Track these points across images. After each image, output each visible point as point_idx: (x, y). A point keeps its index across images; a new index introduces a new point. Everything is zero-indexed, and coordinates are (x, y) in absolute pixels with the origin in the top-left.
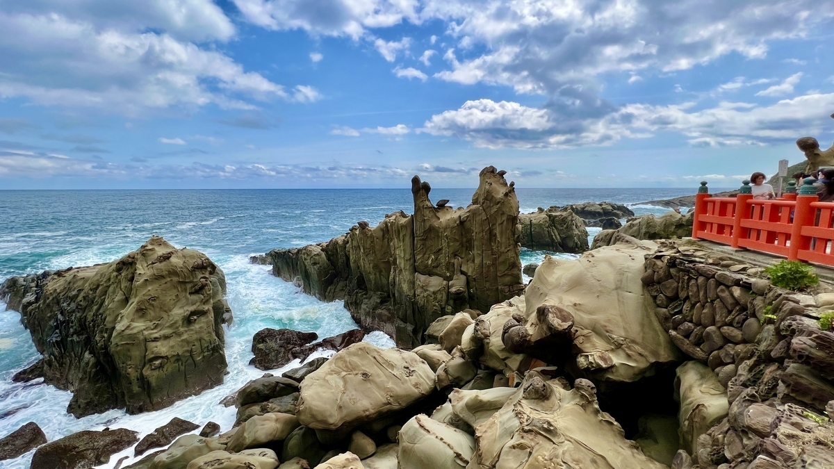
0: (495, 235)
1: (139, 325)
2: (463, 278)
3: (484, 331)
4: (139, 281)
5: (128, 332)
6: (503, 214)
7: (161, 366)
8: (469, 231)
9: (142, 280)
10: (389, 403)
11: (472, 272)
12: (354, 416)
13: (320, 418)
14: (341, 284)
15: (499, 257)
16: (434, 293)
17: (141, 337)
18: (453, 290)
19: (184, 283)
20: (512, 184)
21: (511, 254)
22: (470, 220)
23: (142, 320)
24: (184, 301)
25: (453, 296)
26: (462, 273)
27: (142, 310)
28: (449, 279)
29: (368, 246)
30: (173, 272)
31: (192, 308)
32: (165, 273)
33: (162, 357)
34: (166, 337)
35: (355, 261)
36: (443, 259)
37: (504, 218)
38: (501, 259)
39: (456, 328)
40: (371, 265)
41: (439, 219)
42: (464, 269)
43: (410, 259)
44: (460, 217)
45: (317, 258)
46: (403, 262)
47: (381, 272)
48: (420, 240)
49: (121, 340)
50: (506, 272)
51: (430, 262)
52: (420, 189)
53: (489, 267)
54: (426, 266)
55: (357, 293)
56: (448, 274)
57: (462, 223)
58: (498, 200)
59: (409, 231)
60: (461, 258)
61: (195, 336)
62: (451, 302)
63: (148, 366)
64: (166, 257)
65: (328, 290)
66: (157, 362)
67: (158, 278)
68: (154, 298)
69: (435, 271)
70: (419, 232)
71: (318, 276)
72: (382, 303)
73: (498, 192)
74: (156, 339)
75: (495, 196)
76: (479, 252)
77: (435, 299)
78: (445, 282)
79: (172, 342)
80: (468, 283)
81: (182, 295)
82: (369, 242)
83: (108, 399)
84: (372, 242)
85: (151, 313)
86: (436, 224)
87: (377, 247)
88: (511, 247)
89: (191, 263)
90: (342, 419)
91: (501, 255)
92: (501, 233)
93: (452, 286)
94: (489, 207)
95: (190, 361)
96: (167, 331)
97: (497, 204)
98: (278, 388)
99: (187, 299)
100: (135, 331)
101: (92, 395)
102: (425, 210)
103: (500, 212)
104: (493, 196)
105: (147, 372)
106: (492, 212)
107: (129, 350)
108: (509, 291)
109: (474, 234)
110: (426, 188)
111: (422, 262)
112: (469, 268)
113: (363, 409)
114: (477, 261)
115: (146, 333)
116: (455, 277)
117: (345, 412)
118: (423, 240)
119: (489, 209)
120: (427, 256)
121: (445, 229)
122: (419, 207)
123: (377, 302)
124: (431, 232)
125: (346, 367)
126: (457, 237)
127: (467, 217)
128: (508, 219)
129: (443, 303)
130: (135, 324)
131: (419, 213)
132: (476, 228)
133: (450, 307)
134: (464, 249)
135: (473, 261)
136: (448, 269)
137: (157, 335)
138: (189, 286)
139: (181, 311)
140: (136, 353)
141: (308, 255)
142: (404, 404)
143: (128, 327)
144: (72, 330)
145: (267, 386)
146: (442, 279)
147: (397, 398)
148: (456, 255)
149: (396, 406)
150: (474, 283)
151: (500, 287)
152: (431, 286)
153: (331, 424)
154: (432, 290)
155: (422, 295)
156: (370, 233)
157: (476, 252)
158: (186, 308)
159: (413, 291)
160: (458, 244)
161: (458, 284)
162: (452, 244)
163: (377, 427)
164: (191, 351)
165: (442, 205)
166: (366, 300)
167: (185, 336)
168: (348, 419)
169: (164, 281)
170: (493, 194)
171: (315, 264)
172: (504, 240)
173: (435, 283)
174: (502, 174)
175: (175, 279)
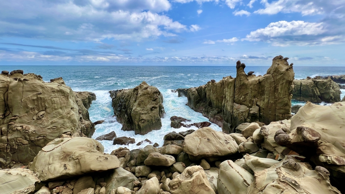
0: (278, 89)
1: (139, 109)
2: (258, 107)
3: (265, 133)
4: (139, 95)
5: (136, 110)
6: (284, 79)
7: (143, 122)
8: (263, 86)
9: (140, 95)
10: (217, 152)
11: (262, 105)
12: (203, 154)
13: (190, 151)
14: (202, 103)
15: (278, 100)
16: (242, 112)
17: (139, 113)
18: (252, 112)
19: (151, 97)
20: (292, 65)
21: (285, 99)
22: (264, 81)
23: (139, 107)
24: (150, 103)
25: (251, 115)
26: (257, 105)
27: (139, 104)
28: (251, 107)
29: (214, 90)
30: (148, 93)
31: (153, 106)
32: (146, 93)
33: (144, 120)
34: (145, 114)
35: (208, 95)
36: (248, 98)
37: (284, 81)
38: (280, 101)
39: (251, 129)
40: (215, 98)
41: (248, 80)
42: (258, 103)
43: (232, 97)
44: (259, 80)
45: (194, 93)
46: (229, 97)
47: (219, 100)
48: (238, 89)
49: (134, 113)
50: (281, 107)
51: (241, 99)
52: (240, 66)
53: (272, 104)
54: (240, 100)
55: (208, 108)
56: (250, 105)
57: (260, 83)
58: (282, 73)
59: (233, 85)
60: (258, 99)
61: (153, 115)
62: (250, 117)
63: (140, 122)
64: (146, 88)
65: (197, 105)
66: (143, 121)
67: (144, 95)
68: (143, 101)
69: (243, 103)
70: (237, 85)
71: (194, 100)
72: (218, 113)
73: (282, 69)
74: (142, 114)
75: (281, 70)
76: (268, 97)
77: (242, 115)
78: (248, 108)
79: (147, 115)
80: (260, 110)
81: (150, 101)
82: (215, 88)
83: (130, 129)
84: (216, 88)
85: (142, 106)
86: (246, 82)
87: (218, 91)
88: (287, 96)
89: (153, 91)
90: (198, 153)
91: (279, 99)
92: (281, 89)
93: (251, 110)
94: (276, 75)
95: (151, 122)
96: (146, 112)
97: (281, 74)
98: (177, 137)
99: (151, 102)
100: (137, 110)
101: (127, 127)
102: (242, 76)
103: (282, 78)
104: (279, 71)
105: (140, 123)
106: (278, 78)
107: (136, 116)
108: (282, 116)
109: (266, 88)
110: (243, 66)
111: (238, 98)
112: (261, 104)
113: (206, 152)
114: (266, 100)
115: (140, 111)
116: (253, 107)
117: (199, 151)
118: (239, 89)
119: (276, 77)
120: (240, 96)
121: (251, 85)
122: (239, 74)
123: (216, 112)
124: (244, 86)
125: (201, 135)
126: (256, 89)
127: (263, 80)
128: (286, 82)
129: (246, 117)
130: (137, 108)
131: (238, 77)
132: (267, 86)
133: (249, 119)
134: (260, 95)
135: (264, 100)
136: (250, 103)
137: (143, 113)
138: (152, 98)
139: (150, 106)
140: (137, 117)
141: (191, 91)
142: (223, 154)
143: (136, 109)
145: (174, 135)
146: (246, 107)
147: (221, 151)
148: (255, 97)
149: (220, 154)
150: (263, 110)
151: (277, 114)
152: (241, 109)
153: (194, 154)
154: (241, 111)
155: (236, 112)
156: (216, 84)
157: (265, 96)
158: (151, 105)
159: (232, 110)
160: (257, 92)
161: (254, 110)
162: (253, 92)
163: (212, 160)
164: (152, 119)
165: (250, 74)
166: (212, 111)
167: (150, 114)
168: (201, 154)
169: (145, 96)
170: (279, 69)
171: (193, 95)
172: (282, 92)
173: (243, 108)
174: (286, 59)
175: (149, 96)
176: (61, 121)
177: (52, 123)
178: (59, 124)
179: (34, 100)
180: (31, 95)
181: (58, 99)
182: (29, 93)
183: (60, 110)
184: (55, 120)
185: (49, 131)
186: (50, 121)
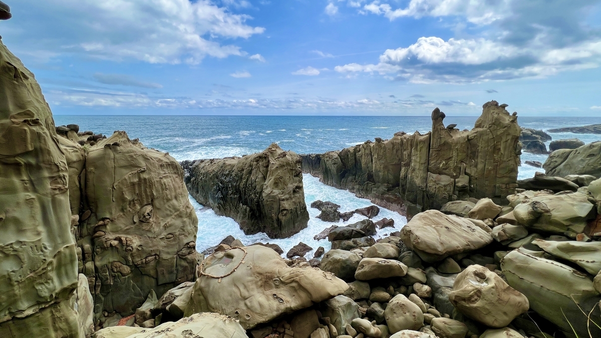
0: (499, 149)
1: (276, 192)
2: (467, 177)
3: (543, 208)
4: (272, 167)
5: (272, 194)
6: (509, 134)
7: (285, 215)
8: (475, 146)
9: (275, 167)
10: (469, 245)
11: (475, 174)
12: (453, 249)
14: (350, 178)
15: (500, 164)
16: (445, 186)
17: (278, 198)
18: (460, 184)
19: (292, 170)
20: (515, 114)
21: (512, 163)
22: (477, 139)
23: (277, 189)
24: (292, 180)
25: (458, 189)
26: (466, 174)
27: (276, 183)
28: (455, 177)
29: (381, 154)
30: (288, 164)
31: (296, 184)
32: (285, 164)
33: (286, 210)
34: (287, 199)
35: (366, 163)
36: (452, 164)
37: (510, 137)
38: (502, 166)
40: (382, 166)
41: (452, 137)
42: (468, 171)
43: (425, 163)
44: (468, 136)
45: (336, 160)
46: (418, 164)
47: (388, 170)
48: (435, 151)
49: (269, 199)
50: (505, 175)
51: (441, 165)
52: (438, 116)
53: (490, 171)
54: (438, 168)
55: (368, 183)
56: (455, 174)
57: (469, 140)
58: (505, 125)
59: (427, 144)
60: (466, 164)
61: (298, 201)
62: (457, 192)
63: (280, 214)
64: (284, 155)
65: (342, 181)
66: (285, 212)
67: (282, 166)
68: (281, 178)
69: (444, 171)
70: (434, 143)
71: (337, 172)
72: (388, 190)
73: (504, 120)
74: (283, 200)
75: (503, 122)
76: (483, 160)
77: (445, 190)
78: (452, 180)
79: (289, 202)
80: (470, 180)
81: (291, 177)
82: (382, 151)
83: (257, 229)
84: (384, 151)
85: (280, 185)
86: (450, 141)
87: (388, 155)
88: (512, 158)
89: (296, 158)
90: (445, 250)
91: (502, 163)
92: (505, 149)
93: (458, 182)
94: (496, 129)
95: (296, 214)
96: (287, 196)
97: (504, 128)
98: (353, 233)
99: (293, 179)
100: (275, 194)
101: (250, 226)
102: (442, 131)
103: (506, 134)
104: (500, 122)
105: (280, 217)
106: (499, 133)
107: (272, 204)
108: (506, 188)
109: (480, 148)
110: (443, 116)
111: (435, 165)
112: (472, 171)
113: (456, 246)
114: (480, 166)
115: (279, 196)
116: (461, 176)
117: (446, 246)
118: (438, 151)
119: (495, 131)
120: (439, 161)
121: (457, 144)
122: (437, 129)
123: (385, 190)
124: (445, 146)
125: (433, 222)
126: (465, 150)
127: (475, 136)
128: (512, 139)
129: (451, 193)
130: (274, 191)
131: (437, 133)
132: (481, 145)
133: (455, 196)
134: (469, 158)
135: (476, 166)
136: (455, 171)
137: (283, 198)
138: (294, 172)
139: (291, 186)
140: (276, 206)
141: (330, 158)
142: (477, 247)
143: (272, 192)
144: (230, 192)
145: (348, 231)
146: (449, 177)
147: (472, 242)
148: (462, 162)
149: (472, 247)
150: (475, 181)
151: (497, 185)
152: (442, 181)
153: (440, 251)
154: (443, 183)
155: (434, 186)
156: (383, 145)
157: (479, 160)
158: (294, 184)
159: (425, 184)
160: (465, 154)
161: (463, 181)
162: (460, 154)
163: (460, 257)
164: (296, 209)
165: (451, 128)
166: (375, 189)
167: (294, 200)
168: (449, 250)
169: (284, 168)
170: (501, 121)
171: (335, 164)
172: (506, 153)
173: (445, 180)
174: (504, 106)
175: (289, 167)
176: (178, 222)
177: (165, 227)
178: (176, 228)
179: (133, 184)
180: (128, 175)
181: (169, 180)
182: (124, 171)
183: (174, 201)
184: (169, 220)
185: (163, 243)
186: (162, 224)
